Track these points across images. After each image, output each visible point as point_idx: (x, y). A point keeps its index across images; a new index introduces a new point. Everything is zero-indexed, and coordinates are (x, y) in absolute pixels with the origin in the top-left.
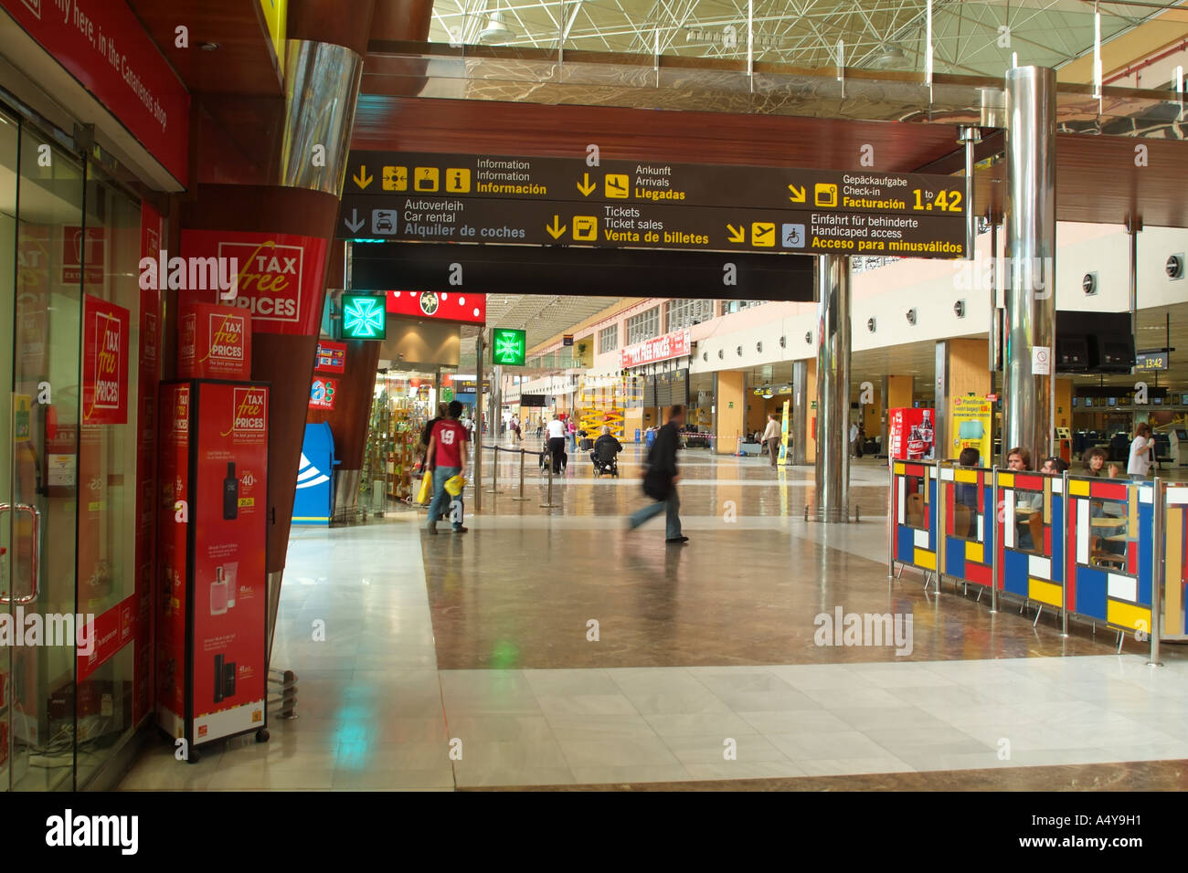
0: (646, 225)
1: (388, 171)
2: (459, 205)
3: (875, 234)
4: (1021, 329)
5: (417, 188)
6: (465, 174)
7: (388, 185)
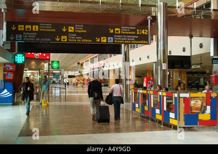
0: (78, 38)
1: (19, 26)
2: (36, 34)
3: (128, 39)
4: (160, 60)
5: (26, 30)
6: (37, 27)
7: (19, 29)
